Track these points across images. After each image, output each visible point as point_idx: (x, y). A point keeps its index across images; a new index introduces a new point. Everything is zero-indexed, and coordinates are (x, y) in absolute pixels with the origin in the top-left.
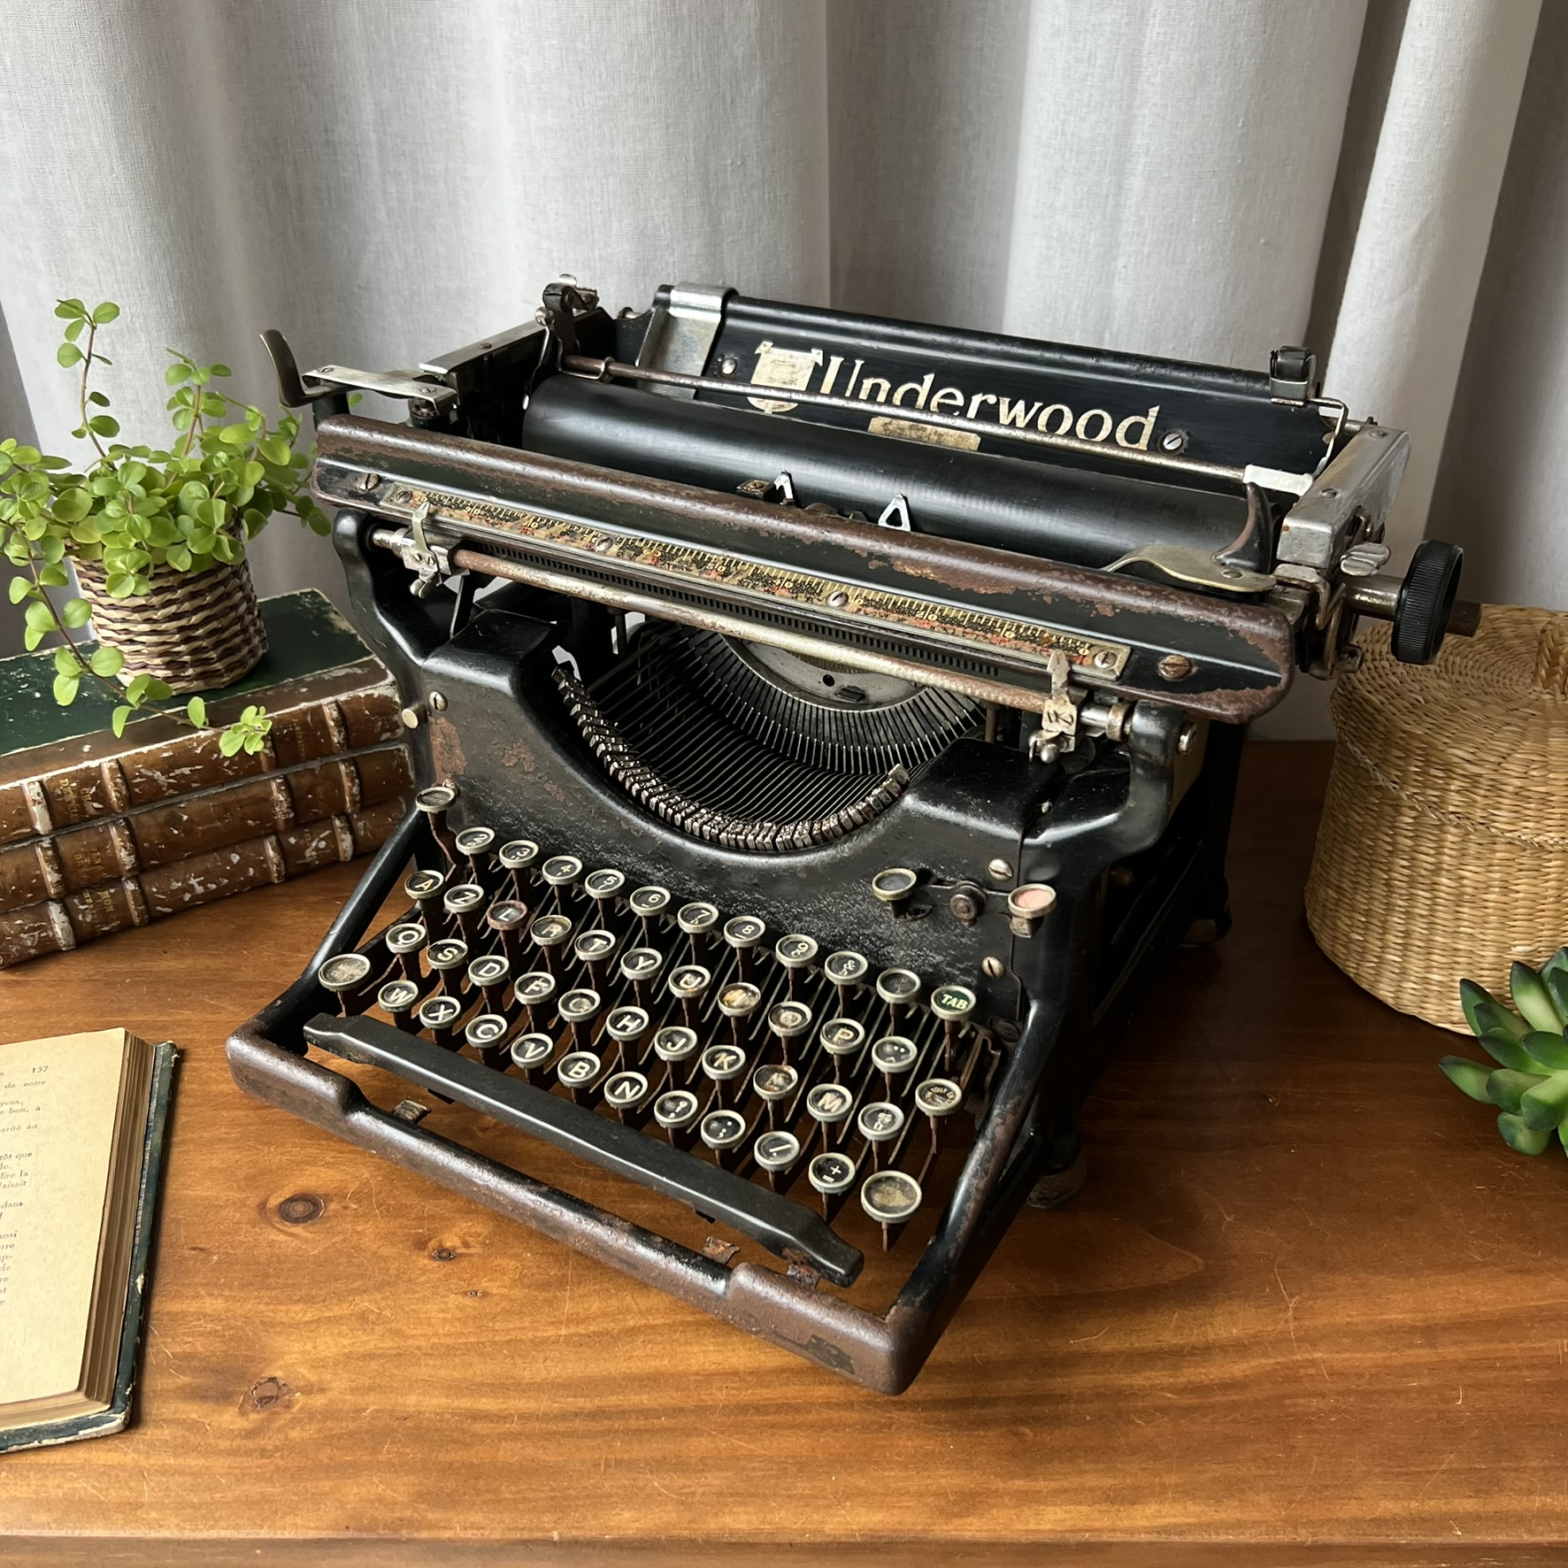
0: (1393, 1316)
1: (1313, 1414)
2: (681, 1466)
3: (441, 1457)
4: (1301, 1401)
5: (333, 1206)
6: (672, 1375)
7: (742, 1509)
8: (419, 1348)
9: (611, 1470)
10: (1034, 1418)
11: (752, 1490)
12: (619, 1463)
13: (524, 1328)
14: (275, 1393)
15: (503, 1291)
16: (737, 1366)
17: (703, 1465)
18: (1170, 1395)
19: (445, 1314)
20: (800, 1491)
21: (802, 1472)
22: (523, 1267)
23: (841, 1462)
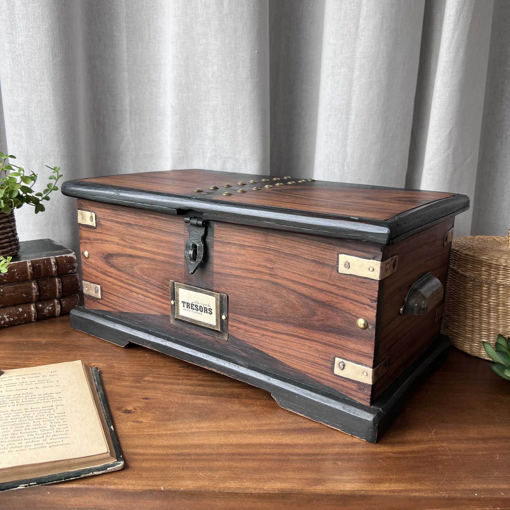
0: (470, 435)
1: (445, 460)
2: (210, 469)
4: (440, 457)
6: (208, 445)
7: (233, 482)
9: (184, 470)
10: (341, 459)
11: (237, 477)
12: (187, 468)
13: (155, 431)
15: (148, 421)
16: (232, 443)
17: (219, 469)
18: (391, 454)
19: (126, 427)
20: (255, 477)
21: (256, 472)
22: (156, 415)
23: (270, 470)
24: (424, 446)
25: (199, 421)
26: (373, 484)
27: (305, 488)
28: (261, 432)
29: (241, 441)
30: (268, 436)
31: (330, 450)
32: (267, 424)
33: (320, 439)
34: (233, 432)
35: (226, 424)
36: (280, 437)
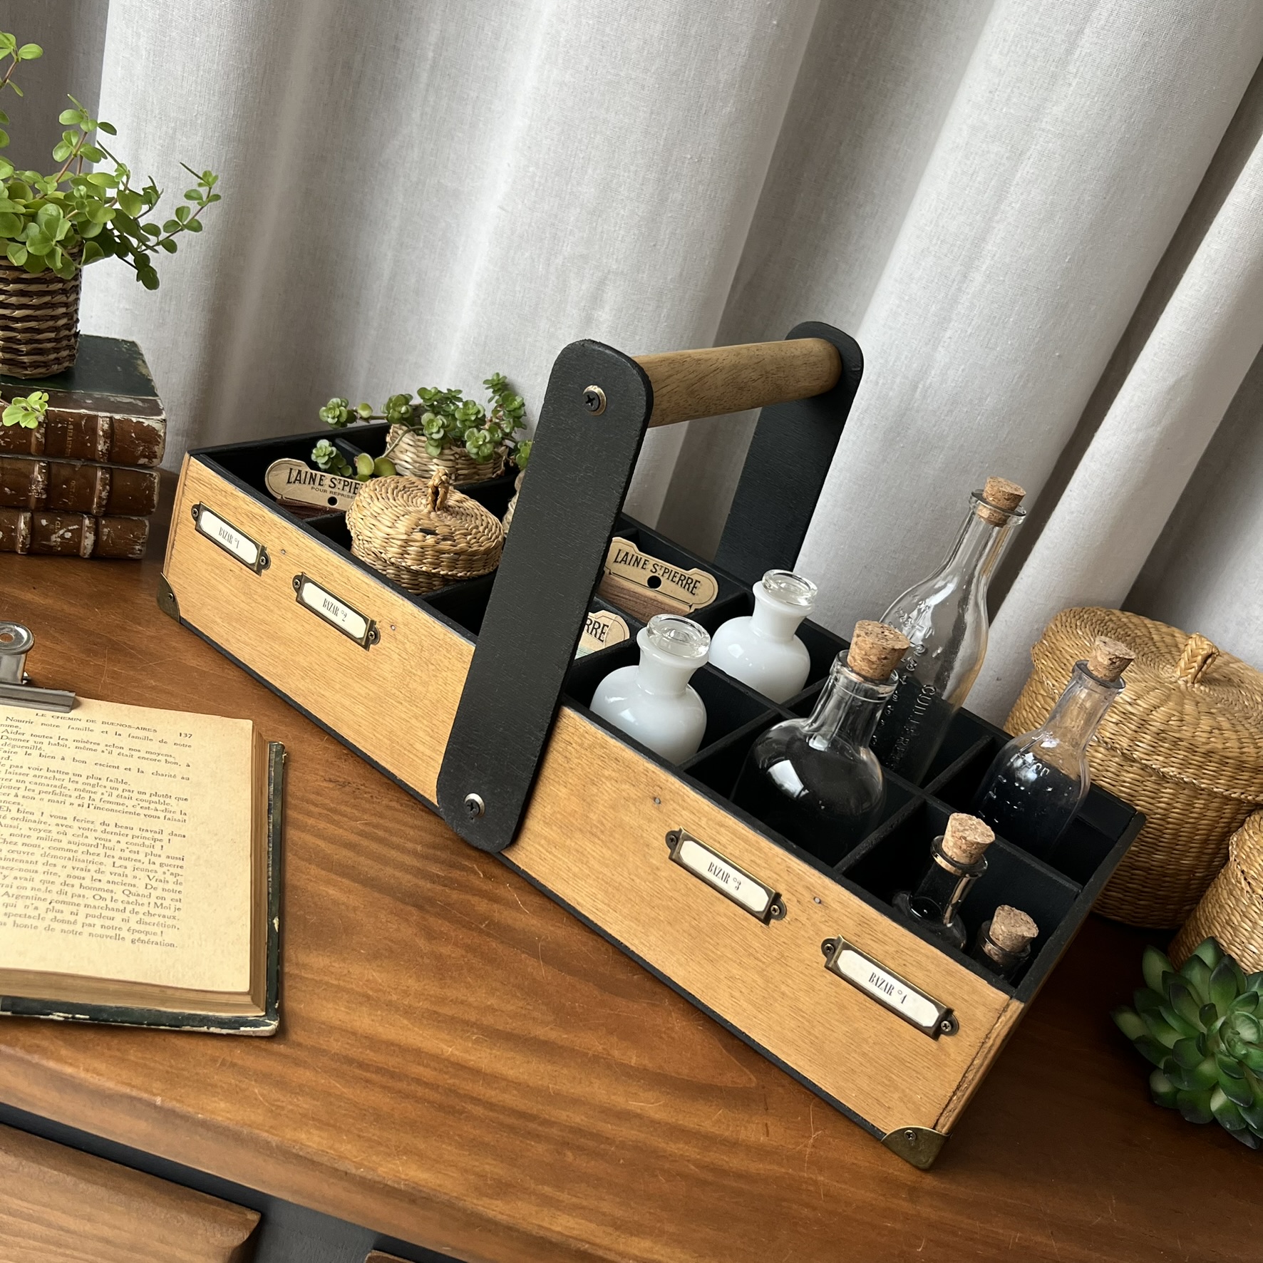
0: (891, 1171)
1: (802, 1219)
2: (281, 1084)
4: (795, 1207)
7: (318, 1132)
9: (224, 1068)
10: (578, 1147)
11: (332, 1122)
12: (233, 1065)
16: (358, 1028)
17: (300, 1090)
18: (693, 1167)
20: (370, 1135)
21: (377, 1122)
23: (411, 1126)
24: (776, 1168)
26: (618, 1233)
27: (465, 1198)
28: (435, 1019)
29: (381, 1029)
30: (444, 1036)
31: (563, 1115)
32: (455, 1002)
33: (555, 1077)
34: (373, 999)
35: (366, 972)
36: (470, 1045)
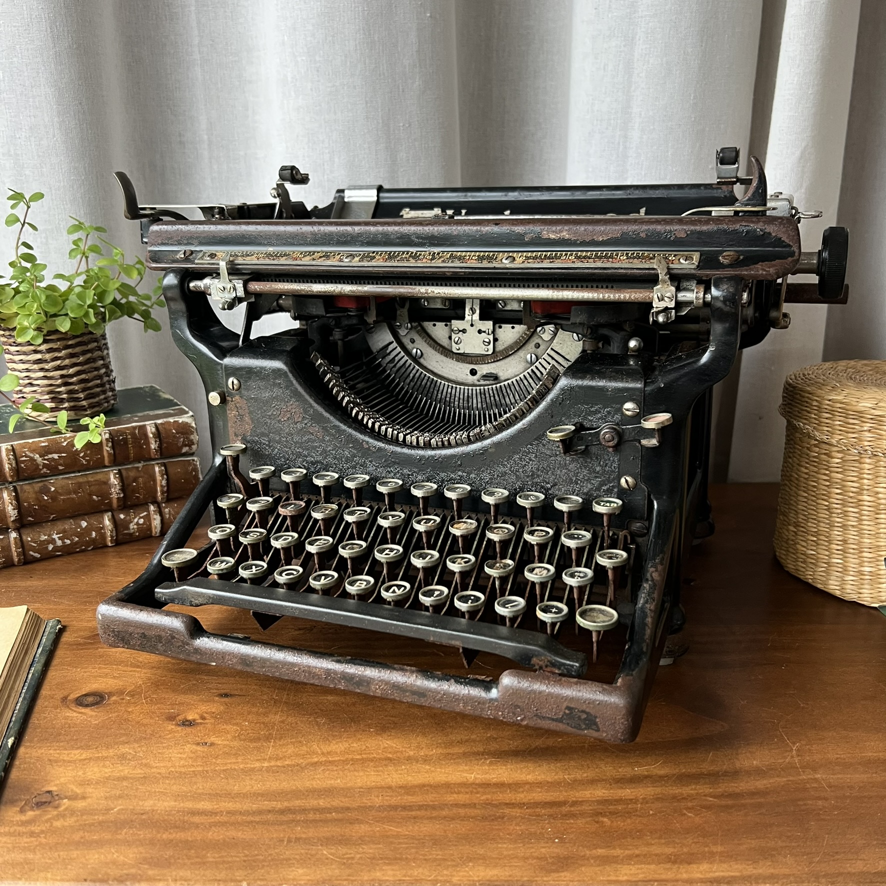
0: (870, 754)
1: (821, 810)
2: (344, 841)
3: (164, 836)
4: (810, 802)
5: (114, 698)
6: (343, 789)
7: (389, 867)
8: (159, 773)
9: (292, 844)
10: (610, 813)
11: (398, 856)
12: (298, 840)
13: (238, 763)
14: (49, 800)
15: (225, 743)
16: (391, 783)
17: (362, 840)
18: (711, 799)
19: (182, 756)
20: (434, 856)
21: (436, 845)
22: (242, 730)
23: (466, 839)
24: (778, 779)
25: (328, 739)
26: (676, 866)
27: (536, 879)
28: (450, 758)
29: (410, 778)
30: (463, 767)
31: (588, 794)
34: (394, 760)
35: (381, 743)
36: (487, 768)
